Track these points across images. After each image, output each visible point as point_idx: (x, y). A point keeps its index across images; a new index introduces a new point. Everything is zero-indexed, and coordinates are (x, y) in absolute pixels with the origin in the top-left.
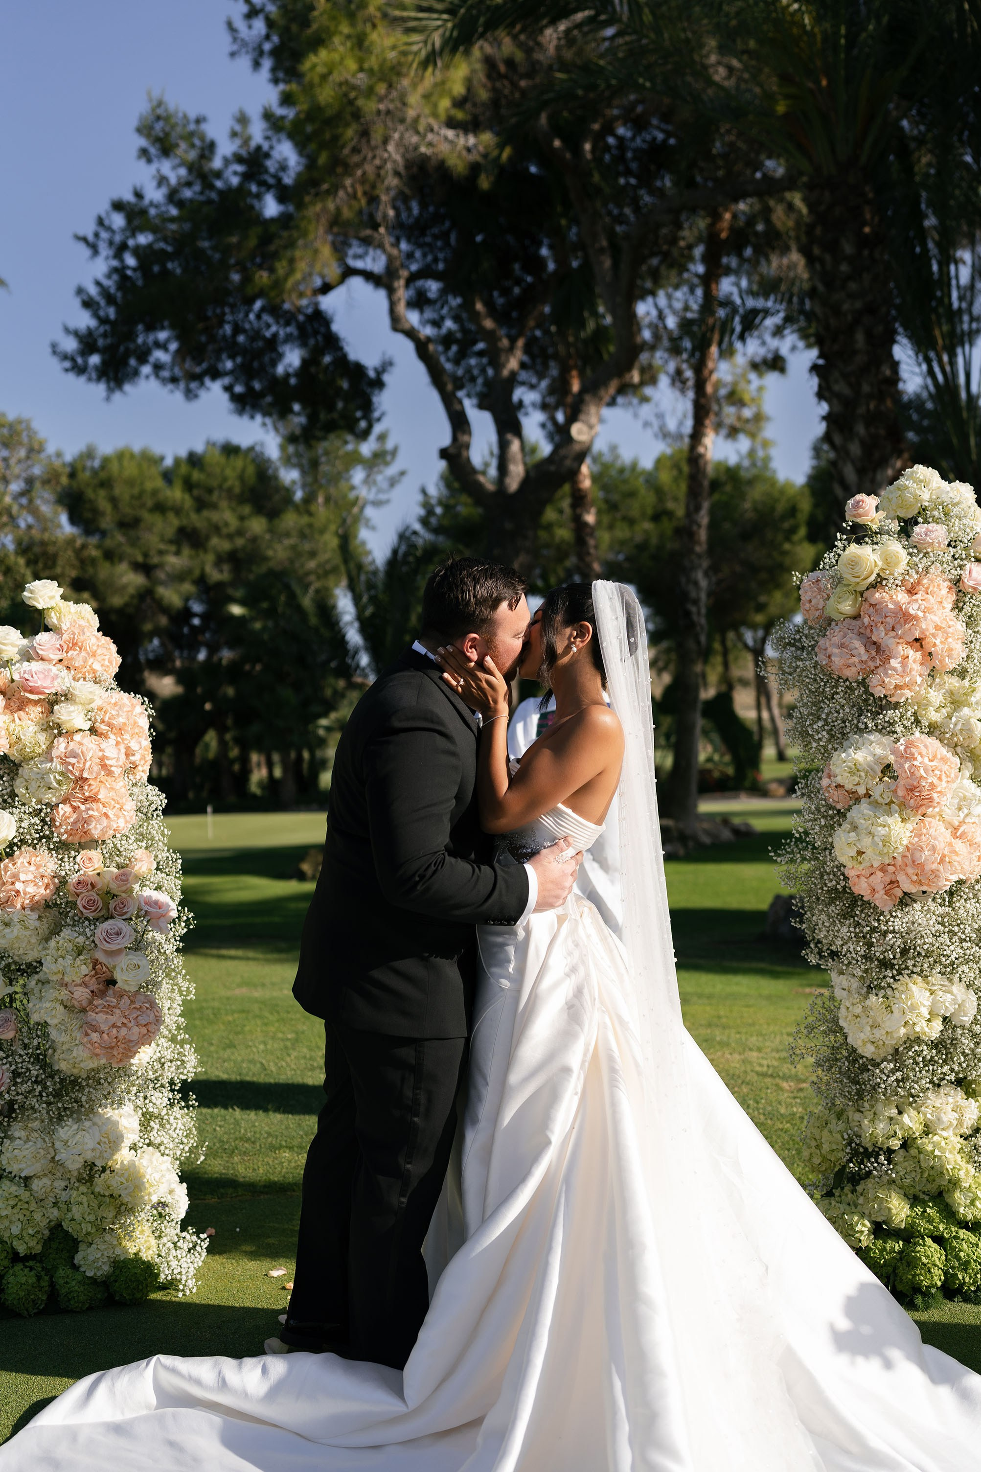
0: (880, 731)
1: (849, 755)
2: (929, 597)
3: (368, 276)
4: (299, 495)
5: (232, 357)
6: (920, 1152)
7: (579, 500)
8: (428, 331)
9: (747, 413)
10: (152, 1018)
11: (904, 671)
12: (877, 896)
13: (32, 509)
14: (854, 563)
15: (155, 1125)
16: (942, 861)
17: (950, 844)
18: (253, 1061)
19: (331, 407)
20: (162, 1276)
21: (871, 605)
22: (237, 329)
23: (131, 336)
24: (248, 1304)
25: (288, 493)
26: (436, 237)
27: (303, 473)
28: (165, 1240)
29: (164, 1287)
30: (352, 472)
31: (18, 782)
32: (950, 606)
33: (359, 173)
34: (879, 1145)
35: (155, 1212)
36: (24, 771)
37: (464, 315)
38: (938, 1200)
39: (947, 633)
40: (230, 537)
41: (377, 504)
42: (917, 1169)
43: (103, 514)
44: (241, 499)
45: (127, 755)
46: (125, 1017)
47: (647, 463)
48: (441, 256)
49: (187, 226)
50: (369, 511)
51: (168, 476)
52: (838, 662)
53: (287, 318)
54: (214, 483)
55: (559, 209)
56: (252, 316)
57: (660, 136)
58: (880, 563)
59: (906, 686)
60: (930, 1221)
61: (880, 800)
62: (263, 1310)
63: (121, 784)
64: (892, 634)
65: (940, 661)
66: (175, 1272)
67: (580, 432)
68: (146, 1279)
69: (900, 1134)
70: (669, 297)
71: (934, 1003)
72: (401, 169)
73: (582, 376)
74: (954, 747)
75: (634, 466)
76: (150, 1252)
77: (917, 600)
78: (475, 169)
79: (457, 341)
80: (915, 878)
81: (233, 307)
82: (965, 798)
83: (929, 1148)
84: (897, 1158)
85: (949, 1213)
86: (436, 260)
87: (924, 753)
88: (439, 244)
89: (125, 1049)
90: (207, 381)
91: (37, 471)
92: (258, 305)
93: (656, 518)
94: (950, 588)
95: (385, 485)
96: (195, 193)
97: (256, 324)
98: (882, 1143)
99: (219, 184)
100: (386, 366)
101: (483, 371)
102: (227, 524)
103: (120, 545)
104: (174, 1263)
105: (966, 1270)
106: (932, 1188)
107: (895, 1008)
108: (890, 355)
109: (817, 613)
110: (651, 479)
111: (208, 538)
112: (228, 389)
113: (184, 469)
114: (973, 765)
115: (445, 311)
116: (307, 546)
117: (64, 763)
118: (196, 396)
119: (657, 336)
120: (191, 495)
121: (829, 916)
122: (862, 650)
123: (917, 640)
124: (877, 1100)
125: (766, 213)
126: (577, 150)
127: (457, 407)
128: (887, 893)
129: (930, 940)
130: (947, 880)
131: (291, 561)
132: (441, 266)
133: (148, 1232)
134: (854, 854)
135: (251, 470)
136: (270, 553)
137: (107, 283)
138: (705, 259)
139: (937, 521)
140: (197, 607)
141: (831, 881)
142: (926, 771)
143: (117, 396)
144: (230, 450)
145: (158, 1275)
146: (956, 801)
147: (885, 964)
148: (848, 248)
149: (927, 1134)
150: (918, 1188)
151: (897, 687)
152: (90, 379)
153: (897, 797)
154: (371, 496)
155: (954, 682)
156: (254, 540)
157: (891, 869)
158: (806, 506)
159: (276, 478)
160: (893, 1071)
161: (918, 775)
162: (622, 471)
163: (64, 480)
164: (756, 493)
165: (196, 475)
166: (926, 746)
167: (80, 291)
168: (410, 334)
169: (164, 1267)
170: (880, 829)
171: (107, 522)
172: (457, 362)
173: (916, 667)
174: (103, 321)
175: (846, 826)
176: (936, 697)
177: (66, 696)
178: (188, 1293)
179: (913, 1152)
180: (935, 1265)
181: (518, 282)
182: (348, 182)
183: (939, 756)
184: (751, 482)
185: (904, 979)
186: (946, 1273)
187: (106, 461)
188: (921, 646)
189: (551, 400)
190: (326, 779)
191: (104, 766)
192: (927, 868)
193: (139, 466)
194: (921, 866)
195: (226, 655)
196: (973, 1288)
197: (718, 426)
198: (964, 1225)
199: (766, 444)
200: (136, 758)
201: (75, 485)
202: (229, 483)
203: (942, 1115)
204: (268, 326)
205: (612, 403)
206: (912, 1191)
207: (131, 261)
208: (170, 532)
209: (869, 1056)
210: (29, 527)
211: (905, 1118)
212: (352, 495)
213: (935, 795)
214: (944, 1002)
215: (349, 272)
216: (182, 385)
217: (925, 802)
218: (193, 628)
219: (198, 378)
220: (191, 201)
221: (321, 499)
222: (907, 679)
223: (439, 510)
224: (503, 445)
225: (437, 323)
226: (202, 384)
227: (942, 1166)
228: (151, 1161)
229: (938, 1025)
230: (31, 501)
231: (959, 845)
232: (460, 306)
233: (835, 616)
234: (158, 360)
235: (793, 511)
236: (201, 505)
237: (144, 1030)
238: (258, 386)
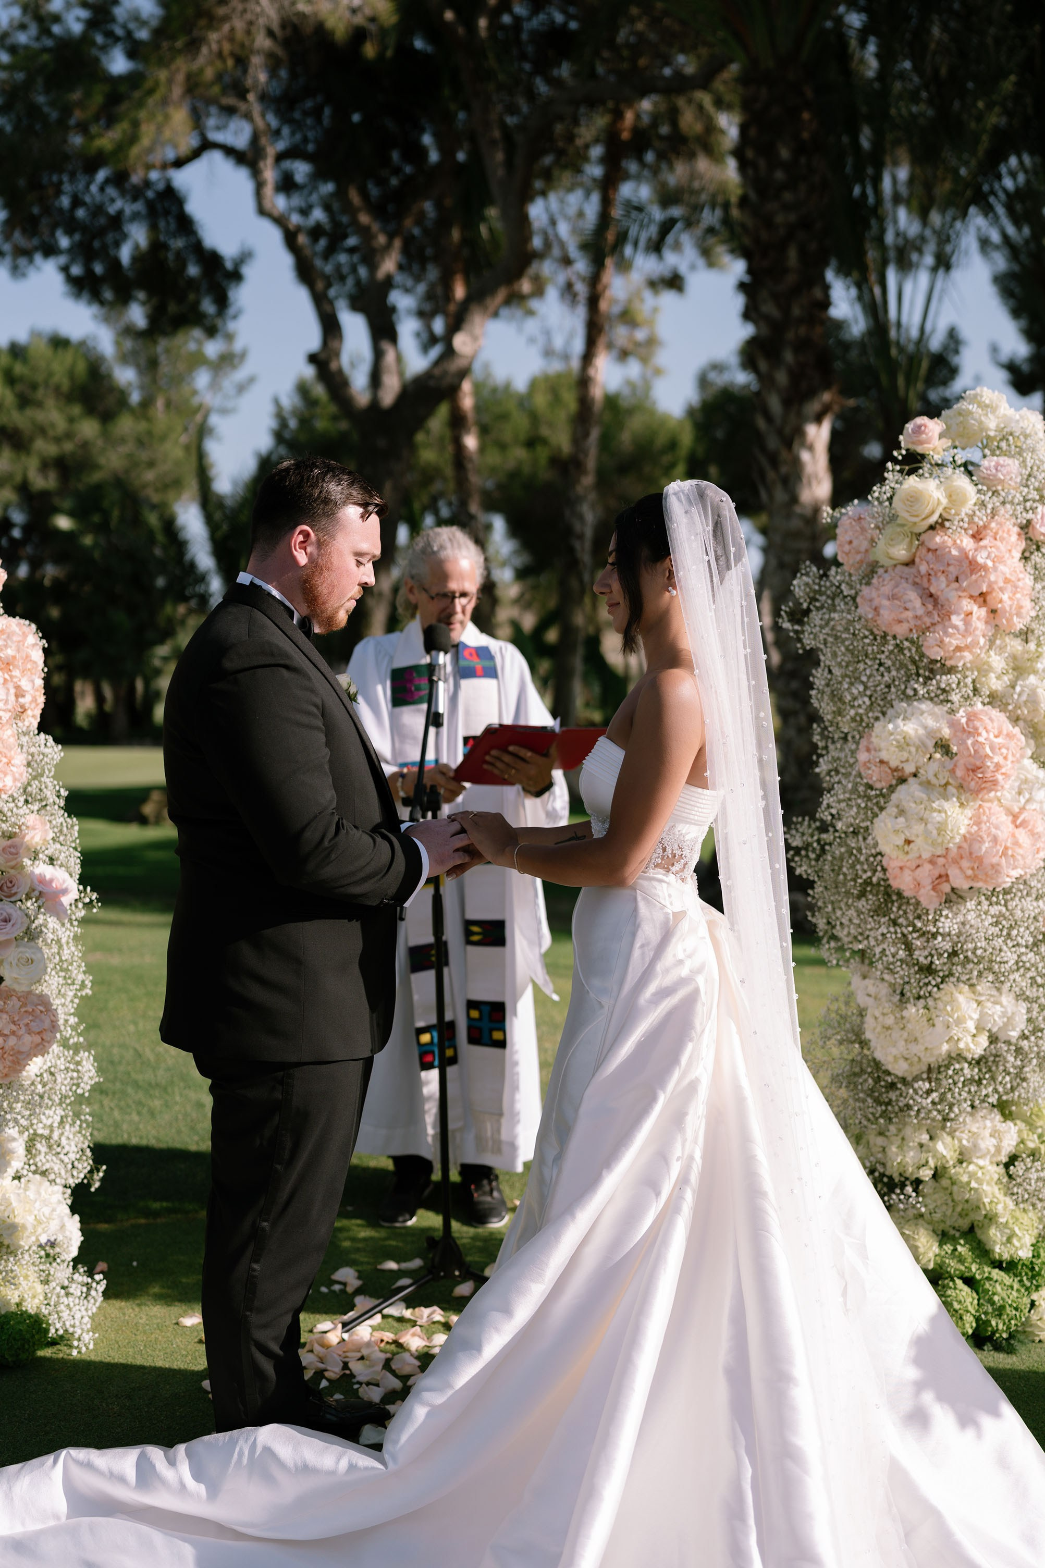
0: (931, 699)
1: (896, 727)
2: (998, 543)
3: (229, 151)
4: (135, 397)
5: (69, 232)
6: (953, 1183)
7: (457, 422)
8: (295, 219)
9: (640, 335)
10: (47, 1024)
11: (966, 630)
12: (922, 891)
14: (915, 499)
15: (41, 1147)
16: (1004, 854)
17: (1013, 835)
18: (123, 1046)
19: (180, 299)
20: (52, 1331)
21: (929, 550)
22: (77, 202)
24: (160, 1364)
25: (122, 397)
26: (306, 113)
27: (140, 371)
28: (53, 1284)
29: (54, 1343)
30: (194, 374)
32: (1019, 555)
33: (226, 28)
34: (907, 1175)
35: (43, 1253)
37: (336, 206)
38: (970, 1237)
39: (1016, 587)
40: (58, 440)
41: (224, 411)
42: (949, 1201)
44: (70, 398)
45: (17, 696)
46: (14, 1023)
47: (520, 384)
48: (311, 135)
49: (20, 76)
52: (887, 616)
53: (136, 194)
54: (40, 378)
55: (447, 92)
56: (94, 188)
57: (559, 18)
58: (944, 501)
59: (967, 647)
60: (961, 1260)
61: (934, 781)
62: (179, 1372)
63: (9, 732)
64: (955, 585)
65: (1007, 621)
66: (68, 1324)
67: (464, 343)
68: (33, 1336)
69: (932, 1163)
70: (562, 201)
71: (982, 1015)
72: (276, 27)
73: (467, 283)
74: (1015, 720)
75: (507, 386)
76: (37, 1301)
77: (985, 547)
78: (359, 35)
79: (325, 234)
80: (969, 872)
81: (73, 176)
82: (1026, 781)
83: (965, 1179)
84: (925, 1189)
85: (982, 1252)
86: (305, 140)
87: (989, 727)
88: (309, 121)
89: (13, 1062)
90: (38, 258)
92: (101, 175)
93: (532, 442)
94: (1019, 535)
95: (232, 391)
96: (30, 38)
97: (98, 198)
98: (912, 1174)
99: (56, 29)
100: (245, 257)
101: (354, 270)
102: (53, 425)
104: (65, 1315)
105: (1000, 1315)
106: (964, 1224)
107: (939, 1021)
108: (822, 278)
109: (858, 557)
110: (524, 402)
111: (31, 440)
112: (65, 269)
114: (1035, 742)
115: (314, 198)
116: (144, 456)
118: (24, 275)
119: (548, 245)
120: (13, 391)
121: (859, 913)
122: (918, 603)
123: (981, 594)
124: (905, 1124)
125: (673, 115)
126: (472, 27)
127: (327, 308)
128: (934, 889)
129: (983, 944)
130: (1008, 876)
131: (127, 471)
132: (311, 147)
133: (33, 1277)
134: (900, 842)
135: (81, 368)
136: (102, 460)
138: (603, 160)
139: (1007, 454)
140: (18, 517)
141: (865, 871)
142: (992, 749)
144: (59, 343)
145: (47, 1331)
146: (1017, 784)
147: (929, 970)
148: (785, 153)
149: (961, 1162)
150: (948, 1223)
151: (958, 649)
153: (955, 778)
154: (217, 403)
155: (1016, 645)
156: (85, 445)
157: (941, 861)
158: (687, 439)
159: (109, 376)
160: (929, 1092)
161: (981, 752)
162: (494, 390)
164: (635, 424)
165: (18, 368)
166: (991, 720)
168: (279, 221)
169: (53, 1319)
170: (935, 814)
172: (325, 257)
173: (980, 626)
175: (891, 810)
176: (997, 662)
178: (84, 1350)
179: (945, 1182)
180: (968, 1311)
181: (397, 171)
182: (213, 36)
183: (1005, 732)
184: (630, 411)
185: (947, 987)
186: (978, 1319)
188: (985, 601)
189: (428, 307)
190: (159, 712)
192: (986, 861)
194: (980, 859)
195: (50, 571)
196: (1005, 1335)
197: (610, 346)
198: (998, 1265)
199: (658, 372)
200: (26, 700)
202: (56, 379)
203: (980, 1142)
204: (113, 200)
205: (496, 315)
206: (941, 1227)
209: (900, 1074)
211: (940, 1146)
212: (195, 401)
213: (1000, 777)
214: (992, 1016)
215: (206, 146)
216: (8, 260)
217: (988, 785)
218: (12, 540)
219: (28, 254)
220: (26, 47)
221: (160, 403)
222: (969, 640)
223: (293, 423)
224: (378, 355)
225: (305, 212)
226: (31, 261)
227: (979, 1199)
228: (39, 1193)
229: (984, 1041)
231: (1022, 836)
232: (332, 195)
233: (884, 561)
235: (673, 445)
236: (24, 402)
237: (37, 1039)
238: (98, 269)
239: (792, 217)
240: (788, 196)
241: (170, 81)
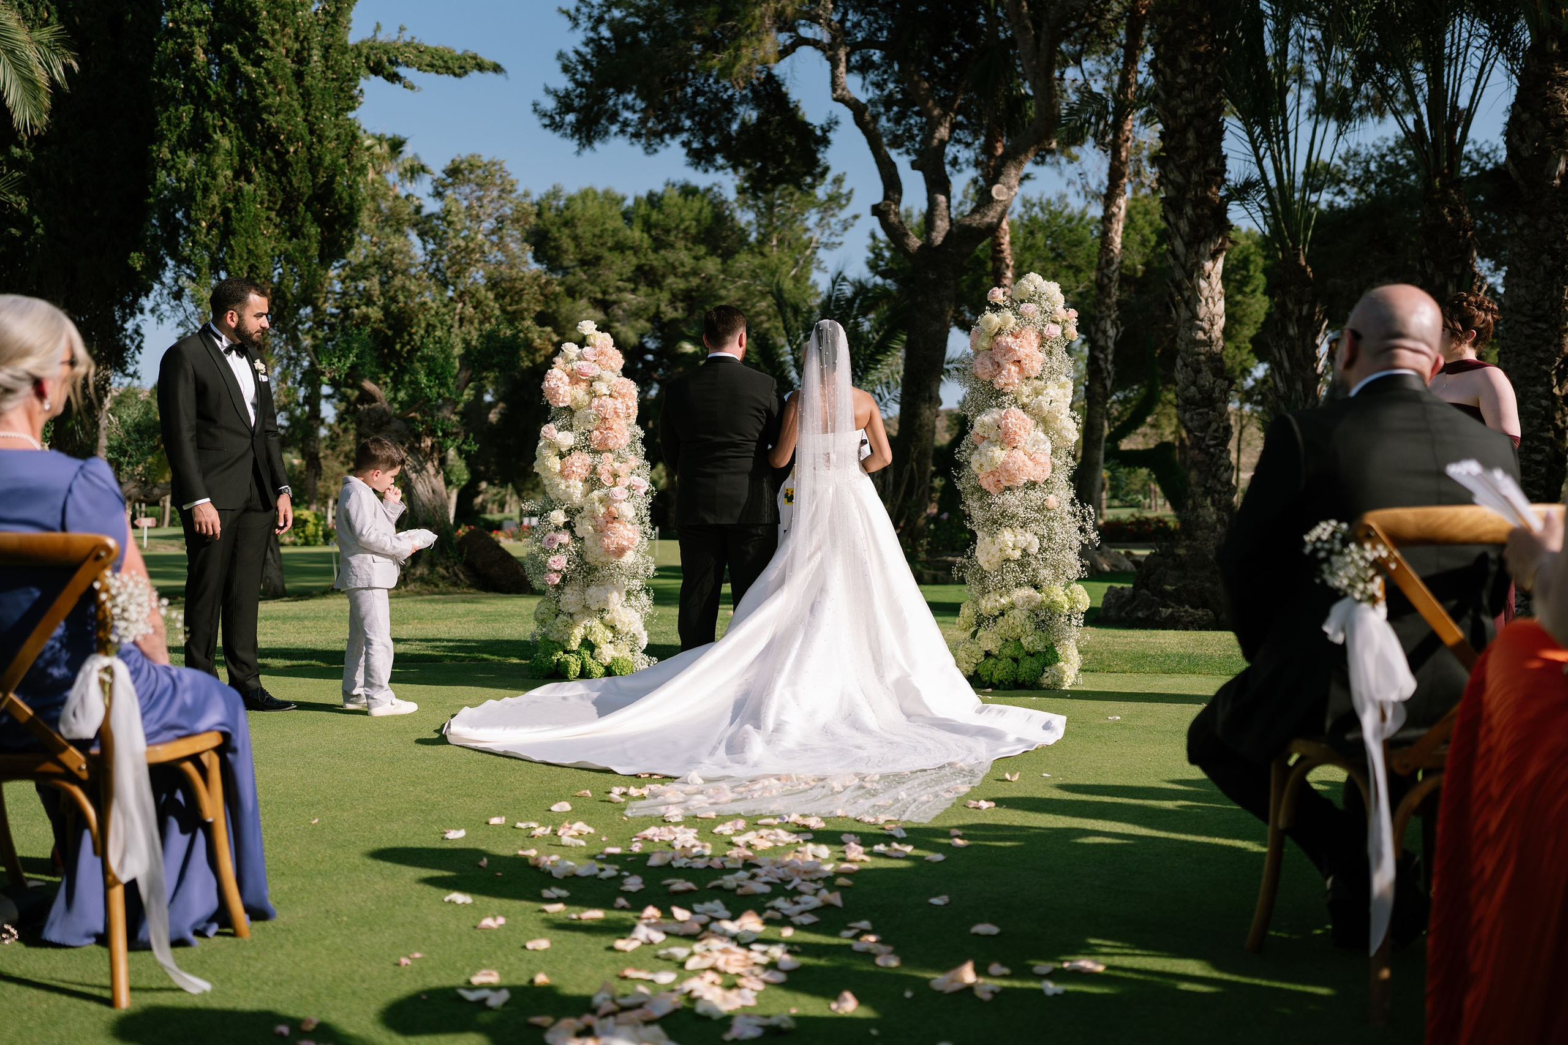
0: (997, 406)
1: (983, 418)
2: (1025, 340)
4: (753, 237)
5: (691, 116)
8: (868, 96)
11: (1009, 377)
12: (990, 487)
13: (501, 246)
14: (988, 322)
16: (1021, 470)
17: (1025, 462)
19: (779, 163)
21: (995, 343)
22: (698, 92)
23: (604, 98)
25: (743, 234)
26: (881, 7)
27: (759, 214)
30: (806, 215)
31: (575, 419)
32: (1036, 345)
35: (631, 641)
36: (577, 414)
37: (905, 79)
39: (1033, 358)
40: (685, 275)
41: (828, 246)
42: (1006, 624)
43: (566, 252)
44: (697, 240)
45: (627, 409)
48: (884, 24)
50: (822, 254)
51: (627, 216)
53: (743, 82)
54: (672, 224)
56: (711, 81)
58: (1001, 322)
59: (1010, 384)
60: (1011, 650)
61: (992, 440)
63: (624, 422)
64: (1005, 358)
65: (1029, 372)
67: (998, 193)
69: (998, 606)
71: (1016, 541)
74: (1031, 414)
77: (1017, 341)
79: (897, 102)
80: (1008, 478)
81: (695, 73)
82: (1037, 441)
83: (1013, 615)
85: (1021, 647)
86: (880, 29)
87: (1015, 417)
88: (884, 13)
89: (620, 551)
90: (667, 138)
91: (507, 211)
94: (1036, 335)
95: (838, 228)
97: (714, 88)
98: (991, 612)
100: (830, 126)
102: (682, 265)
103: (581, 281)
105: (1027, 673)
106: (1014, 635)
107: (997, 542)
111: (664, 276)
112: (686, 144)
113: (643, 210)
115: (887, 75)
116: (758, 287)
117: (598, 410)
118: (656, 150)
120: (650, 236)
121: (972, 500)
122: (990, 366)
123: (1015, 361)
124: (990, 592)
127: (888, 170)
128: (995, 486)
129: (1014, 509)
130: (1023, 480)
131: (743, 301)
132: (884, 37)
134: (980, 466)
135: (707, 212)
136: (723, 292)
137: (584, 50)
140: (651, 344)
141: (972, 481)
142: (1013, 425)
143: (587, 152)
144: (688, 191)
146: (1034, 443)
147: (993, 521)
148: (1184, 64)
149: (1012, 608)
150: (1007, 634)
151: (1006, 384)
152: (565, 135)
153: (1000, 438)
154: (824, 240)
155: (1035, 382)
156: (708, 279)
157: (996, 474)
159: (731, 219)
160: (997, 575)
161: (1010, 426)
163: (532, 219)
165: (655, 216)
166: (1016, 414)
167: (561, 56)
168: (851, 103)
170: (991, 453)
171: (569, 260)
172: (897, 121)
173: (1015, 375)
174: (579, 84)
175: (977, 452)
176: (1026, 390)
177: (599, 378)
181: (957, 48)
183: (1021, 418)
186: (1016, 674)
187: (571, 199)
188: (1018, 364)
189: (982, 158)
191: (616, 413)
192: (1014, 473)
193: (602, 204)
194: (1011, 472)
196: (1029, 683)
198: (1028, 653)
201: (540, 222)
202: (685, 224)
203: (1021, 599)
204: (726, 89)
206: (1004, 635)
207: (605, 32)
208: (628, 271)
209: (987, 569)
210: (500, 263)
211: (1002, 600)
212: (805, 237)
213: (1017, 437)
214: (1022, 541)
215: (799, 41)
216: (643, 141)
217: (1013, 441)
218: (646, 363)
219: (659, 135)
221: (774, 241)
222: (1011, 380)
223: (887, 254)
224: (932, 204)
225: (879, 86)
226: (662, 140)
227: (1018, 624)
229: (1018, 553)
230: (501, 238)
231: (1031, 463)
232: (902, 71)
233: (979, 349)
234: (626, 119)
236: (659, 245)
238: (712, 141)
239: (1191, 110)
240: (1187, 95)
241: (762, 17)
